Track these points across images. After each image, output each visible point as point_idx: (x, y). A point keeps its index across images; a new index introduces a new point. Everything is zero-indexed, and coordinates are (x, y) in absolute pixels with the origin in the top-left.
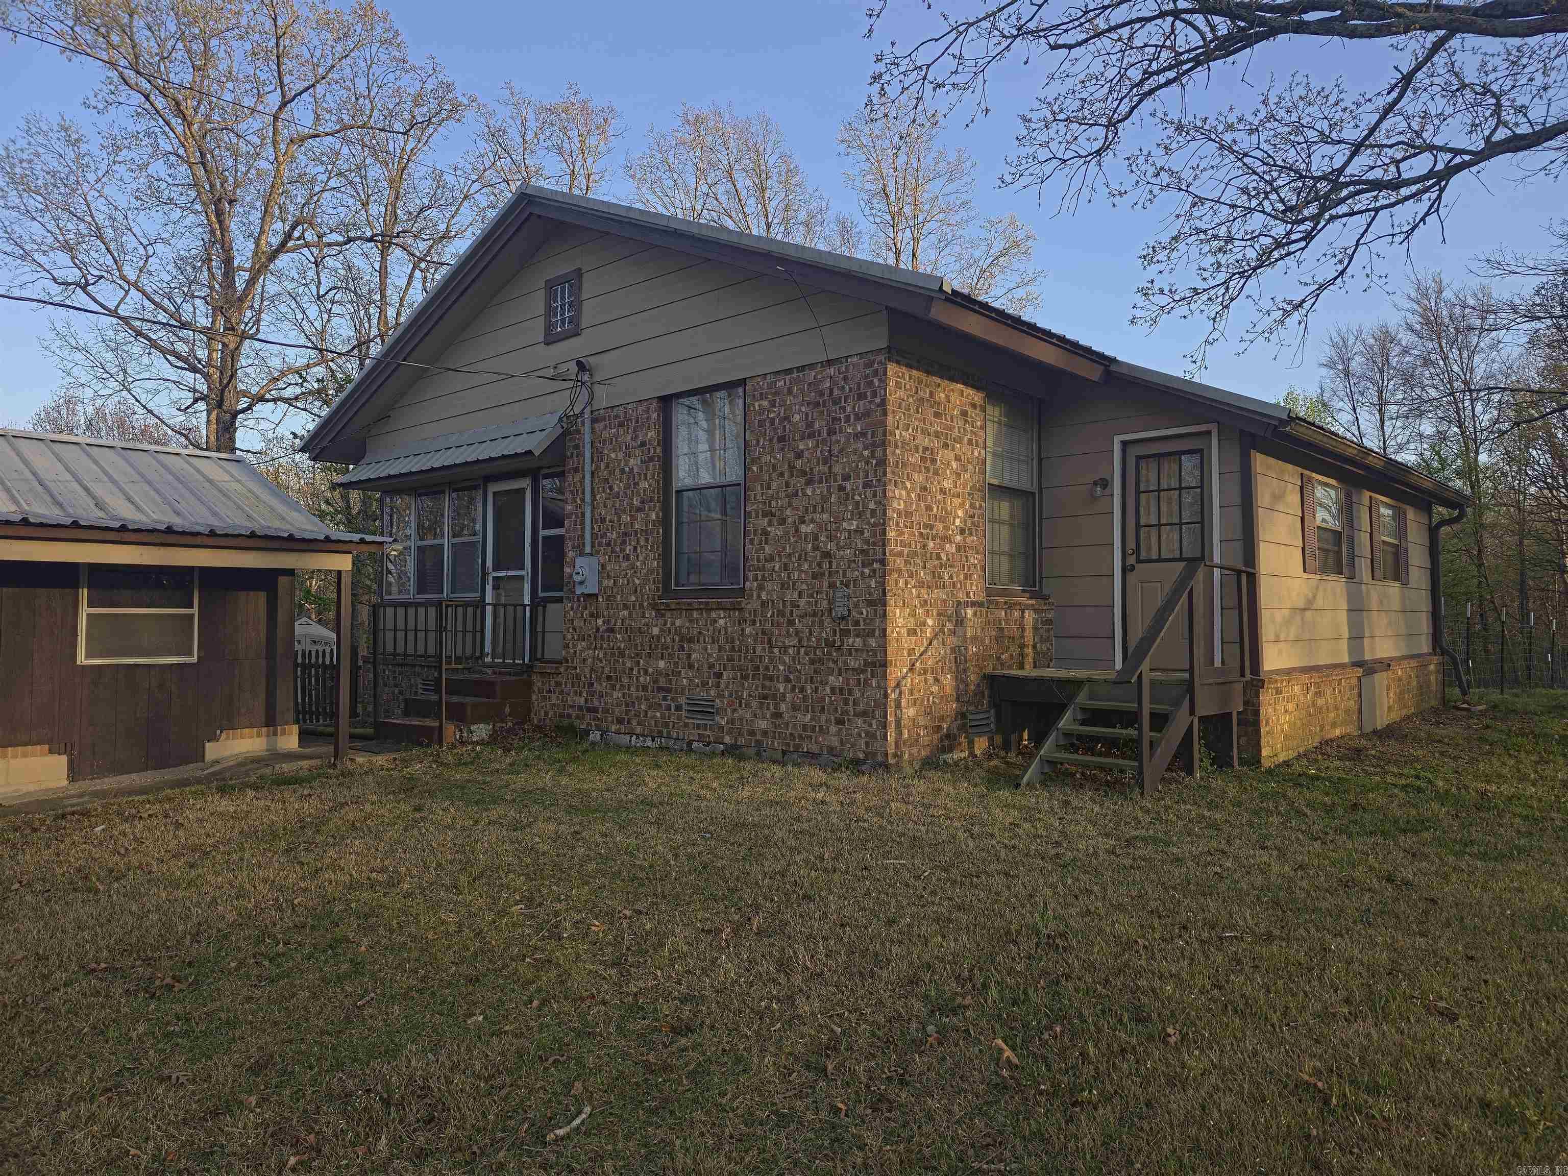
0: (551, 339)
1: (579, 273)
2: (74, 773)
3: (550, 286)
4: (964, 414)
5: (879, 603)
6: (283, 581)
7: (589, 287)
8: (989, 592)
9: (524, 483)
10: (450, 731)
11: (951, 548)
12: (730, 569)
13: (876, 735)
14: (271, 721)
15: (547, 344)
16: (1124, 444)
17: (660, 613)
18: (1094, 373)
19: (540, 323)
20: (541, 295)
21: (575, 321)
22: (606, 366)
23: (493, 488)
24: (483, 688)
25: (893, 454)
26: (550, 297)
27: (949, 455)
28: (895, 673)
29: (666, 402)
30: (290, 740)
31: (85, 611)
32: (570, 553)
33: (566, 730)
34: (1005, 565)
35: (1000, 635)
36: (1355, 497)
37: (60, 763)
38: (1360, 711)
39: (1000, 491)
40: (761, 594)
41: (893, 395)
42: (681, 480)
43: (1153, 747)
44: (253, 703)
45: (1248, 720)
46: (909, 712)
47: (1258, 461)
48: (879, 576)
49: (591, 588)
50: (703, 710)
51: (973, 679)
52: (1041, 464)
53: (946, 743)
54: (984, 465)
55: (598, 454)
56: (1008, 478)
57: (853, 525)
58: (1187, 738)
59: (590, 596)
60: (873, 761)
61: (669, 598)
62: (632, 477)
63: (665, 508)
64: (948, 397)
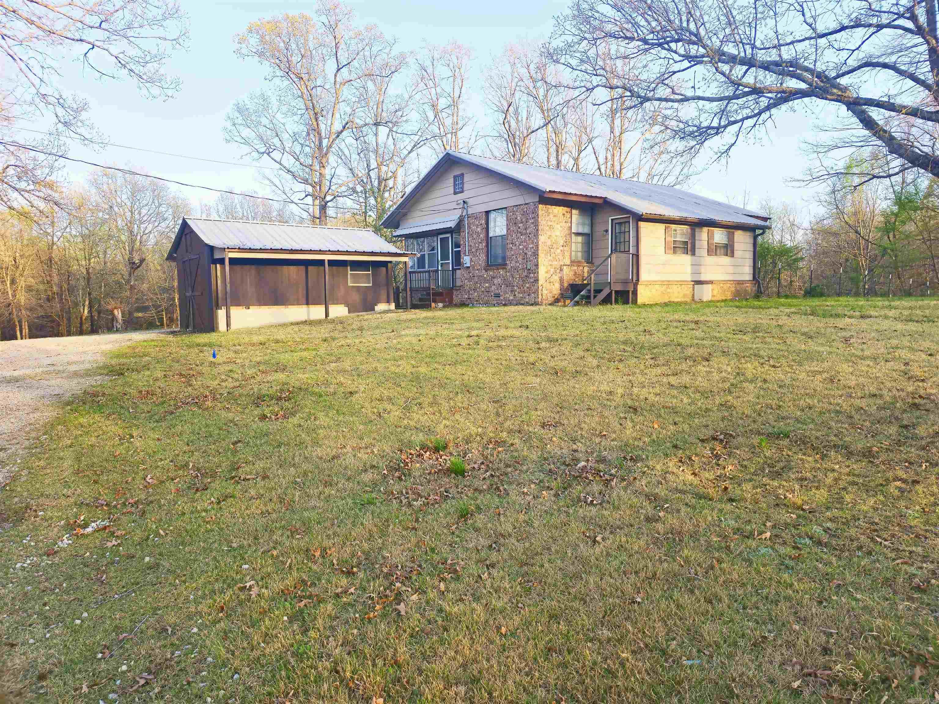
0: (455, 193)
1: (462, 175)
2: (349, 311)
3: (455, 177)
4: (563, 215)
5: (537, 265)
6: (389, 264)
7: (467, 178)
8: (572, 262)
9: (449, 235)
10: (433, 305)
11: (559, 251)
12: (504, 258)
13: (536, 298)
14: (388, 302)
16: (613, 220)
17: (486, 271)
18: (600, 201)
19: (452, 188)
20: (451, 180)
21: (462, 188)
22: (470, 202)
23: (441, 237)
24: (441, 294)
26: (455, 181)
27: (558, 226)
28: (541, 282)
29: (487, 213)
30: (393, 308)
31: (350, 272)
32: (462, 255)
33: (463, 305)
34: (580, 254)
35: (575, 274)
36: (697, 230)
37: (347, 309)
38: (693, 295)
39: (578, 234)
40: (510, 264)
41: (540, 213)
42: (491, 234)
43: (595, 297)
44: (384, 296)
45: (635, 293)
46: (545, 292)
47: (642, 224)
48: (537, 258)
49: (468, 265)
50: (497, 296)
51: (566, 285)
52: (592, 225)
53: (557, 301)
54: (571, 227)
55: (469, 227)
56: (580, 230)
57: (531, 246)
58: (609, 295)
59: (468, 267)
60: (536, 304)
61: (488, 266)
62: (478, 234)
63: (487, 243)
64: (559, 210)
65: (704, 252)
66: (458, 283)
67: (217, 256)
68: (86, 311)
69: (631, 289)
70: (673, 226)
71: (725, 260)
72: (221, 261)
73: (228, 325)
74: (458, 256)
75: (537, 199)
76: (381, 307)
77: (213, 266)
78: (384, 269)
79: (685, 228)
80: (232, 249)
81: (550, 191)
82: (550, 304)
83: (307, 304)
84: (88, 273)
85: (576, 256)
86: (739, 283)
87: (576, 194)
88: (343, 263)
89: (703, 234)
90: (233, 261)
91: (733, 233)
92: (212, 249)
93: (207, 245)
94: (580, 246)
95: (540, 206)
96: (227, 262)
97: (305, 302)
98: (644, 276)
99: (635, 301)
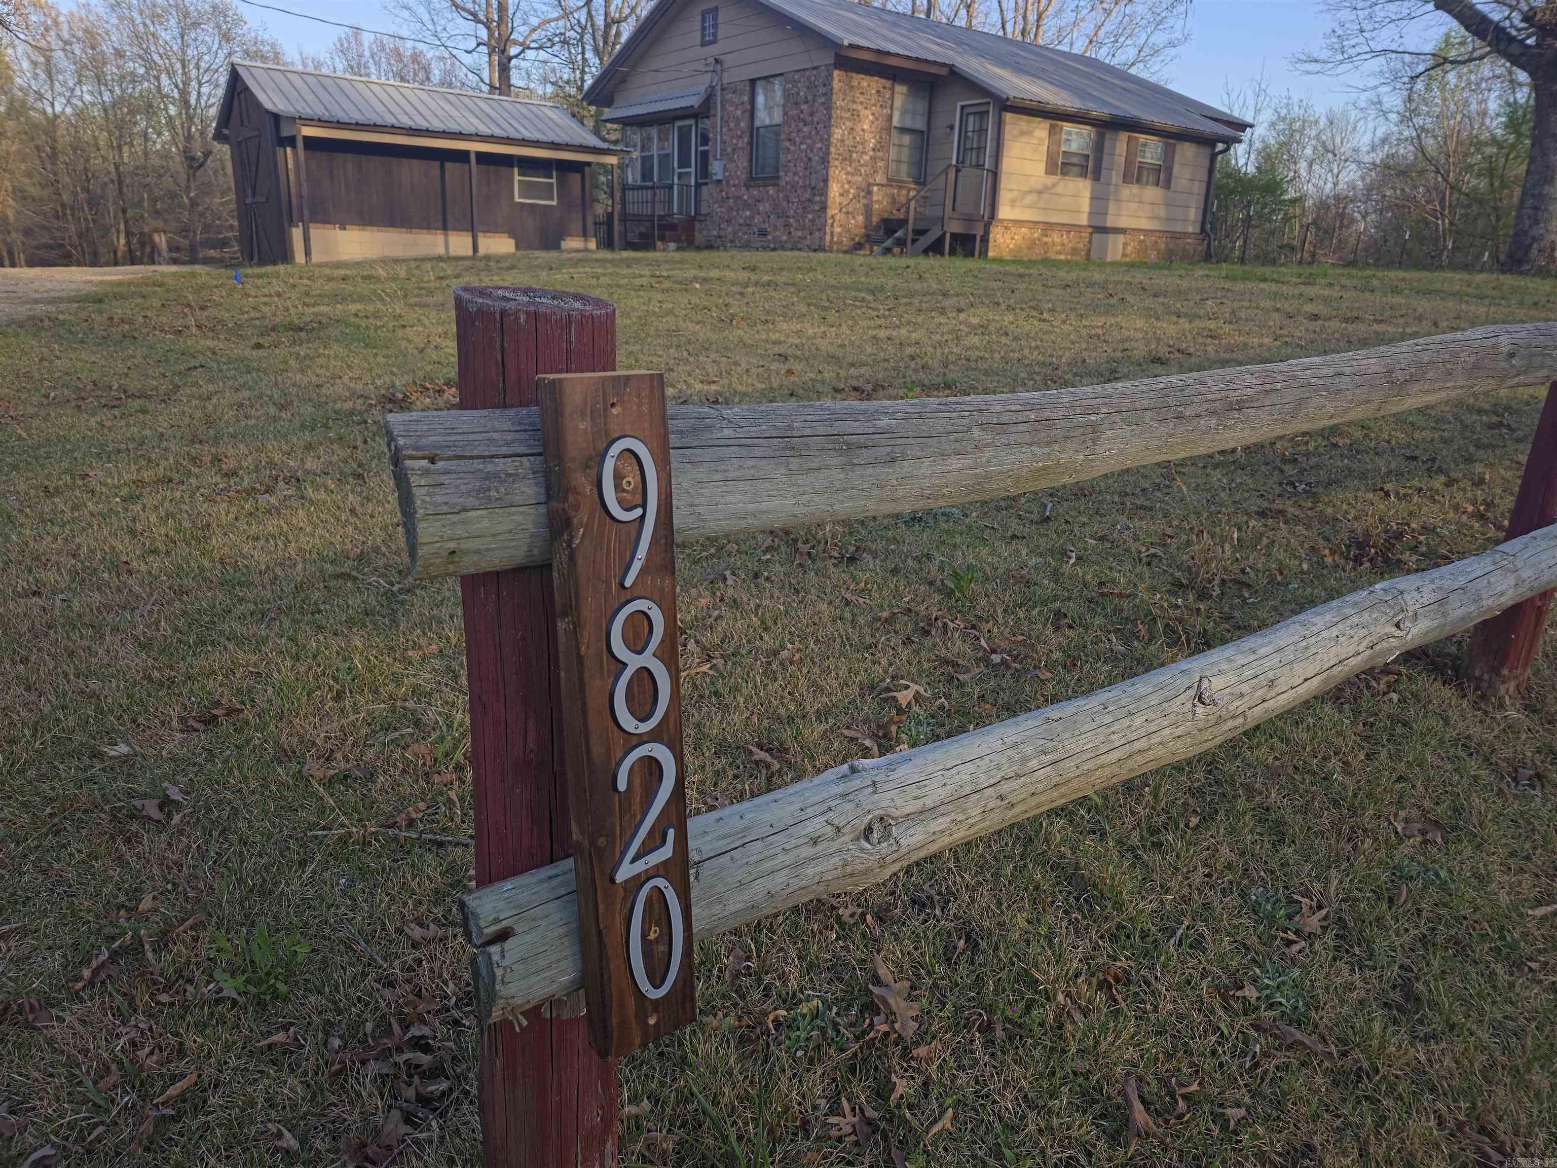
0: (703, 45)
1: (716, 10)
2: (517, 247)
3: (704, 14)
4: (878, 92)
5: (826, 181)
6: (587, 169)
7: (721, 17)
8: (889, 180)
9: (691, 122)
10: (659, 244)
11: (866, 158)
12: (776, 166)
13: (822, 239)
14: (585, 235)
15: (702, 45)
16: (963, 107)
17: (748, 187)
18: (944, 72)
19: (699, 34)
20: (699, 18)
21: (715, 35)
22: (728, 60)
23: (679, 123)
24: (673, 227)
25: (836, 113)
26: (704, 20)
27: (867, 112)
28: (830, 212)
29: (753, 82)
30: (592, 245)
31: (517, 178)
32: (711, 159)
33: (710, 247)
34: (904, 168)
35: (893, 201)
36: (1108, 135)
37: (512, 242)
38: (1089, 251)
39: (903, 130)
40: (786, 178)
41: (836, 85)
42: (758, 123)
43: (914, 241)
44: (577, 225)
45: (985, 240)
46: (838, 230)
47: (1008, 117)
48: (827, 168)
49: (720, 177)
50: (763, 233)
51: (875, 220)
52: (930, 116)
53: (858, 246)
54: (890, 117)
55: (723, 106)
56: (909, 124)
57: (819, 145)
58: (940, 241)
59: (720, 181)
60: (821, 249)
61: (751, 181)
62: (738, 120)
63: (751, 136)
64: (869, 84)
65: (1116, 177)
66: (704, 211)
67: (285, 132)
68: (122, 241)
69: (979, 233)
70: (1067, 126)
71: (1152, 193)
72: (291, 141)
73: (308, 253)
74: (704, 158)
75: (831, 60)
76: (572, 243)
77: (279, 150)
78: (577, 177)
79: (1086, 130)
80: (310, 121)
81: (851, 46)
82: (845, 252)
83: (445, 228)
84: (119, 174)
85: (898, 172)
86: (1175, 236)
87: (898, 55)
88: (506, 161)
89: (1121, 143)
90: (312, 143)
91: (1174, 145)
92: (276, 118)
93: (268, 112)
94: (906, 151)
95: (836, 73)
96: (300, 144)
97: (440, 225)
98: (1005, 212)
99: (984, 252)
